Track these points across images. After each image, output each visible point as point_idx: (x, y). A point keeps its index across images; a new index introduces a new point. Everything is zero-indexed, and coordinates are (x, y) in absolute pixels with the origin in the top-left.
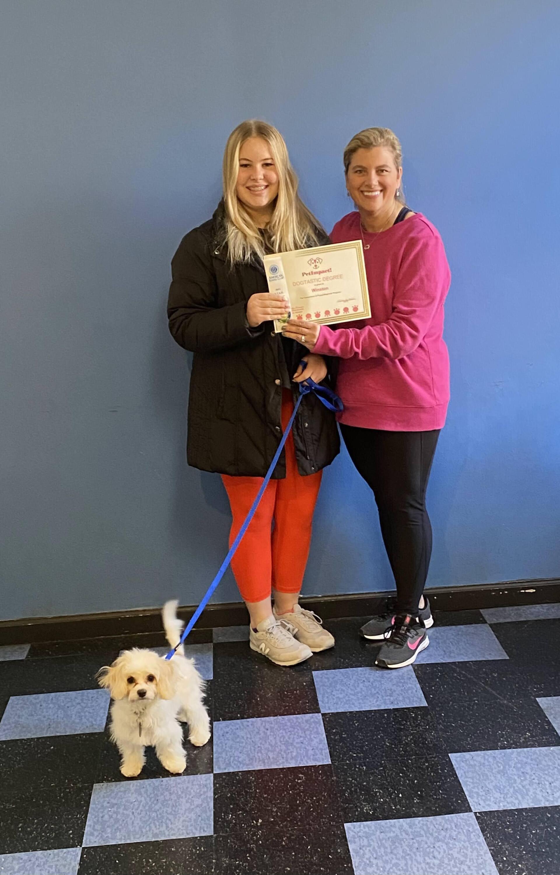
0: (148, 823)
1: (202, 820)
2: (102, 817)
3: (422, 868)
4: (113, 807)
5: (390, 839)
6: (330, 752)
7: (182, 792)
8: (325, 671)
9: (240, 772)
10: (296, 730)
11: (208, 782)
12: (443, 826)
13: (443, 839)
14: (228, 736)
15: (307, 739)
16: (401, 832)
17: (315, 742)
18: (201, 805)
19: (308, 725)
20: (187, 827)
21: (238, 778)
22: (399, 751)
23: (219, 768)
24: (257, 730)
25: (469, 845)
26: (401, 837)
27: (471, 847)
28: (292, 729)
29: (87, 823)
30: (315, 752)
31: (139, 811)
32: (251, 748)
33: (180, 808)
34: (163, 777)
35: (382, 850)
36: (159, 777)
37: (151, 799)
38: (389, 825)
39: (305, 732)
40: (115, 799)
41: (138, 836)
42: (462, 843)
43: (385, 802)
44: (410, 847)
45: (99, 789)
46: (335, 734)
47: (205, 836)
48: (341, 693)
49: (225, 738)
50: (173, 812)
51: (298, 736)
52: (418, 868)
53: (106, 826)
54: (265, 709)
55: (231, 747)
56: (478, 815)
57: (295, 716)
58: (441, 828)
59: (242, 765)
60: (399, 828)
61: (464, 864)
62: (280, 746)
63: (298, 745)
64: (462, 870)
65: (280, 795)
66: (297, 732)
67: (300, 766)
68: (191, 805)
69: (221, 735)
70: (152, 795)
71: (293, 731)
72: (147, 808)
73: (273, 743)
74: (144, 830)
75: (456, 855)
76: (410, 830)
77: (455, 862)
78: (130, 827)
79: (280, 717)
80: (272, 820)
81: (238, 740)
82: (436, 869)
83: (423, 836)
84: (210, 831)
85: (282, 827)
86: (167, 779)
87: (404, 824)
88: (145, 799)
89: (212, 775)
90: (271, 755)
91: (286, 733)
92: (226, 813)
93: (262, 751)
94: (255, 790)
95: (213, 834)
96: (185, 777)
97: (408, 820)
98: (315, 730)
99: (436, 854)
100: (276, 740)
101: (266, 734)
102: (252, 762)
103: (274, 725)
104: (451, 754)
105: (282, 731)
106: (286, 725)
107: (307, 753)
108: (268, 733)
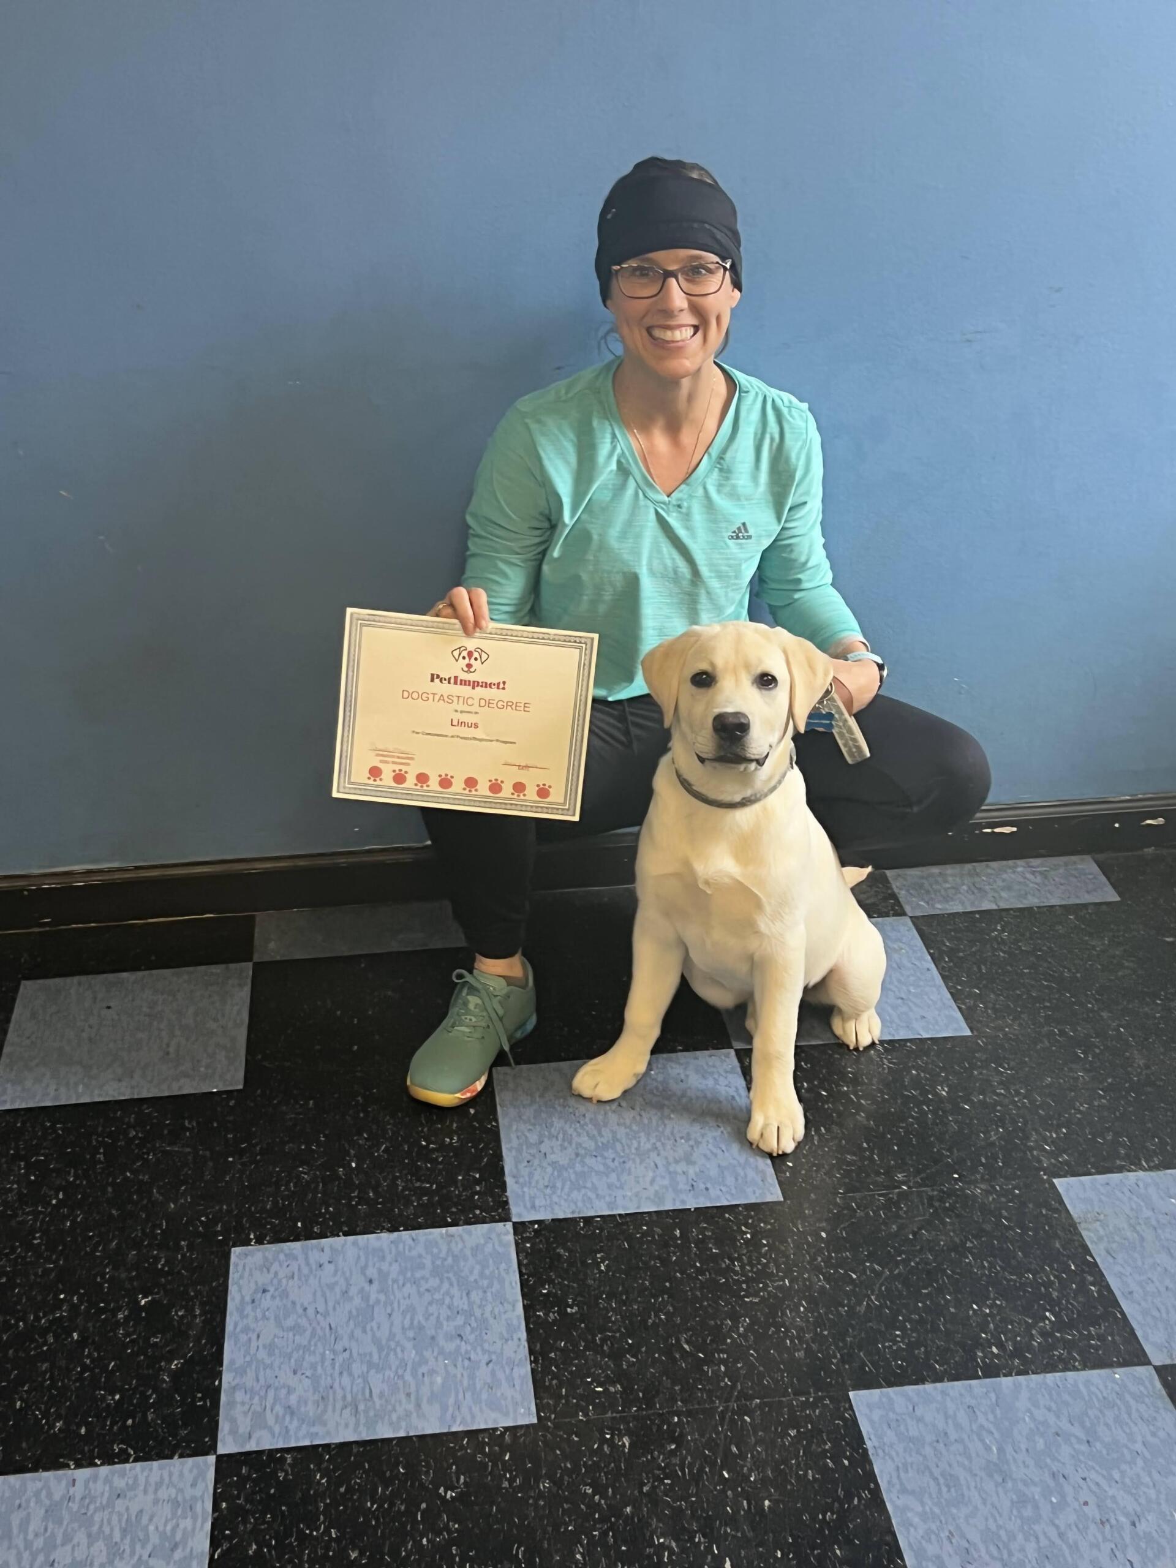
6: (534, 1374)
9: (288, 1450)
10: (446, 1285)
11: (198, 1491)
14: (266, 1302)
15: (474, 1324)
17: (496, 1334)
19: (478, 1268)
21: (281, 1475)
22: (717, 1372)
23: (233, 1432)
24: (342, 1282)
28: (436, 1282)
30: (493, 1373)
32: (323, 1355)
39: (468, 1294)
46: (547, 1304)
48: (562, 1149)
49: (259, 1315)
51: (449, 1307)
54: (367, 1205)
55: (271, 1348)
57: (444, 1230)
59: (295, 1423)
62: (403, 1349)
66: (447, 1293)
69: (248, 1299)
71: (440, 1288)
73: (384, 1336)
79: (405, 1235)
81: (291, 1321)
86: (88, 1472)
89: (212, 1460)
90: (377, 1383)
91: (420, 1295)
93: (354, 1366)
94: (328, 1531)
96: (138, 1466)
100: (392, 1324)
101: (366, 1298)
102: (325, 1411)
103: (390, 1264)
104: (855, 1395)
105: (409, 1289)
106: (422, 1266)
107: (473, 1377)
108: (373, 1295)
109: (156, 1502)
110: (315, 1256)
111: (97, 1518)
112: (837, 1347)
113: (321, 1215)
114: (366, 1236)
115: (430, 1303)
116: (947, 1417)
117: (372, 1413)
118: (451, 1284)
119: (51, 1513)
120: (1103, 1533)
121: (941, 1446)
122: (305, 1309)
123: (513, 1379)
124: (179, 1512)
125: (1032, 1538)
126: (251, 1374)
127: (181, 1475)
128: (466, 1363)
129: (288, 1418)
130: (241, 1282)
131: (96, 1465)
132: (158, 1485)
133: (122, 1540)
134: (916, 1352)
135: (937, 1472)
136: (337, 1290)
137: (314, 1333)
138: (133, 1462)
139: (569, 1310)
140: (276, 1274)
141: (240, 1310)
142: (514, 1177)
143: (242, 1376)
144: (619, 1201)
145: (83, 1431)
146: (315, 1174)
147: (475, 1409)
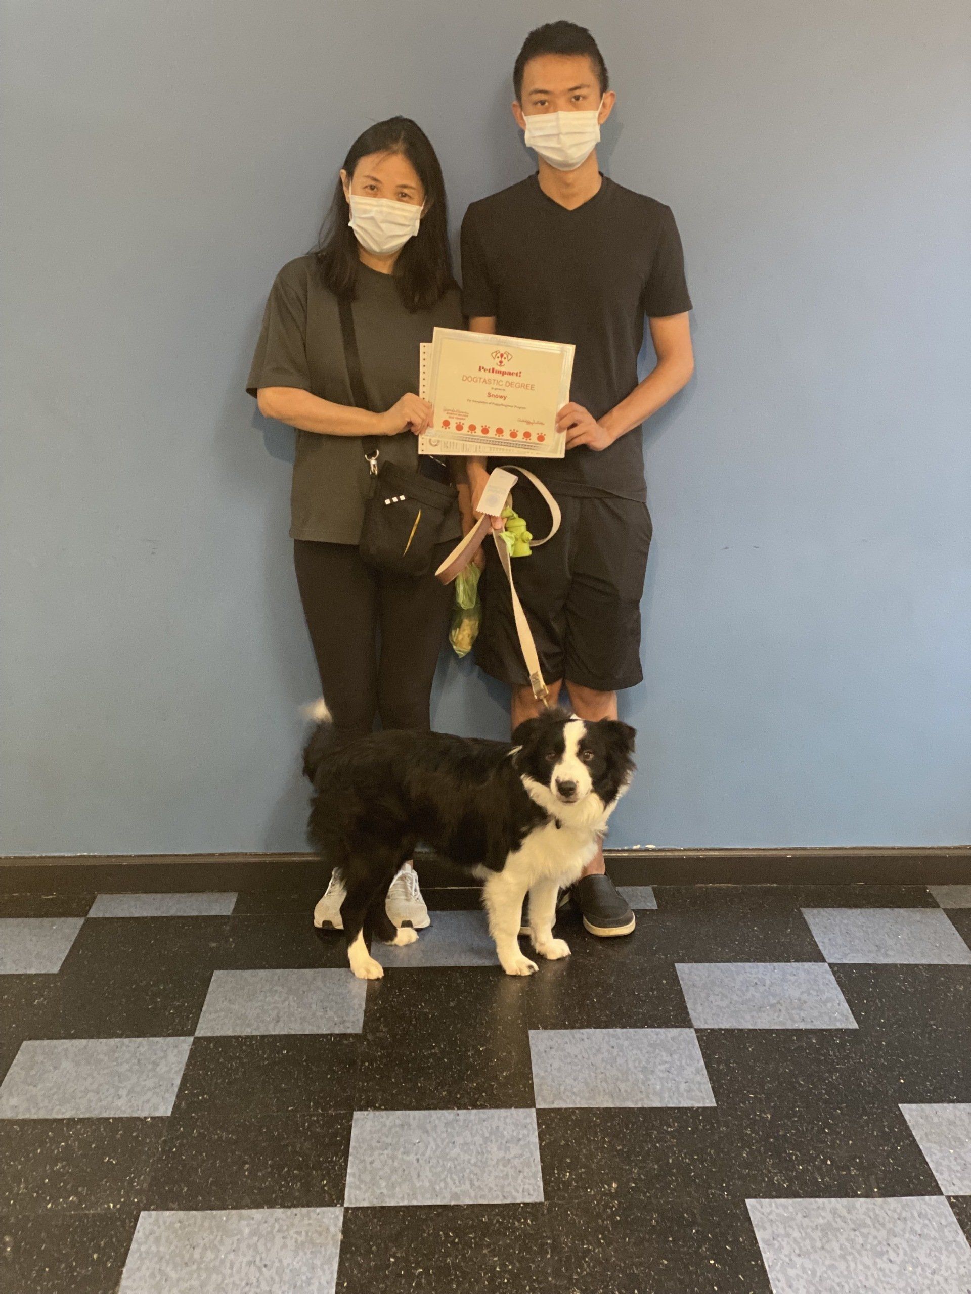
0: (443, 1176)
1: (524, 1177)
2: (371, 1163)
3: (873, 1275)
4: (386, 1149)
5: (819, 1228)
6: (713, 1088)
7: (491, 1133)
8: (695, 965)
9: (576, 1108)
10: (657, 1051)
11: (528, 1120)
12: (900, 1214)
13: (901, 1233)
14: (553, 1052)
15: (675, 1066)
16: (834, 1218)
17: (689, 1071)
18: (522, 1155)
19: (676, 1045)
20: (503, 1187)
21: (574, 1117)
22: (820, 1093)
23: (544, 1100)
24: (597, 1047)
25: (943, 1247)
26: (835, 1225)
27: (946, 1249)
28: (652, 1050)
29: (349, 1171)
30: (689, 1086)
31: (427, 1156)
33: (489, 1156)
34: (459, 1108)
35: (808, 1242)
36: (453, 1109)
37: (443, 1140)
38: (815, 1206)
39: (671, 1055)
40: (387, 1137)
41: (428, 1196)
42: (932, 1242)
43: (805, 1170)
44: (851, 1241)
45: (363, 1120)
46: (719, 1062)
47: (532, 1203)
48: (722, 1000)
49: (550, 1057)
50: (479, 1164)
51: (661, 1060)
52: (867, 1276)
53: (378, 1177)
54: (606, 1015)
56: (953, 1200)
57: (653, 1029)
58: (896, 1216)
59: (579, 1098)
60: (831, 1212)
61: (938, 1274)
62: (635, 1074)
64: (935, 1283)
65: (642, 1148)
67: (669, 1106)
68: (505, 1152)
69: (542, 1050)
70: (444, 1135)
71: (654, 1052)
72: (438, 1153)
74: (438, 1188)
75: (923, 1259)
76: (848, 1216)
77: (923, 1269)
78: (415, 1181)
79: (630, 1030)
80: (633, 1185)
81: (569, 1060)
82: (895, 1278)
83: (869, 1227)
84: (538, 1196)
85: (649, 1198)
86: (465, 1111)
87: (839, 1206)
88: (435, 1140)
89: (534, 1110)
90: (622, 1086)
91: (642, 1054)
92: (562, 1170)
94: (603, 1138)
95: (543, 1200)
96: (493, 1110)
97: (845, 1201)
98: (687, 1053)
99: (892, 1255)
100: (628, 1065)
101: (611, 1054)
102: (594, 1095)
103: (623, 1041)
104: (902, 1106)
105: (634, 1052)
107: (678, 1088)
108: (615, 1053)
109: (505, 1124)
114: (607, 1030)
126: (549, 1079)
127: (518, 1115)
129: (574, 1096)
130: (537, 1044)
131: (469, 1109)
132: (506, 1118)
134: (939, 1091)
135: (949, 1136)
136: (594, 1049)
137: (583, 1066)
138: (489, 1109)
139: (731, 1065)
140: (557, 1042)
141: (540, 1055)
145: (459, 1096)
147: (681, 1099)
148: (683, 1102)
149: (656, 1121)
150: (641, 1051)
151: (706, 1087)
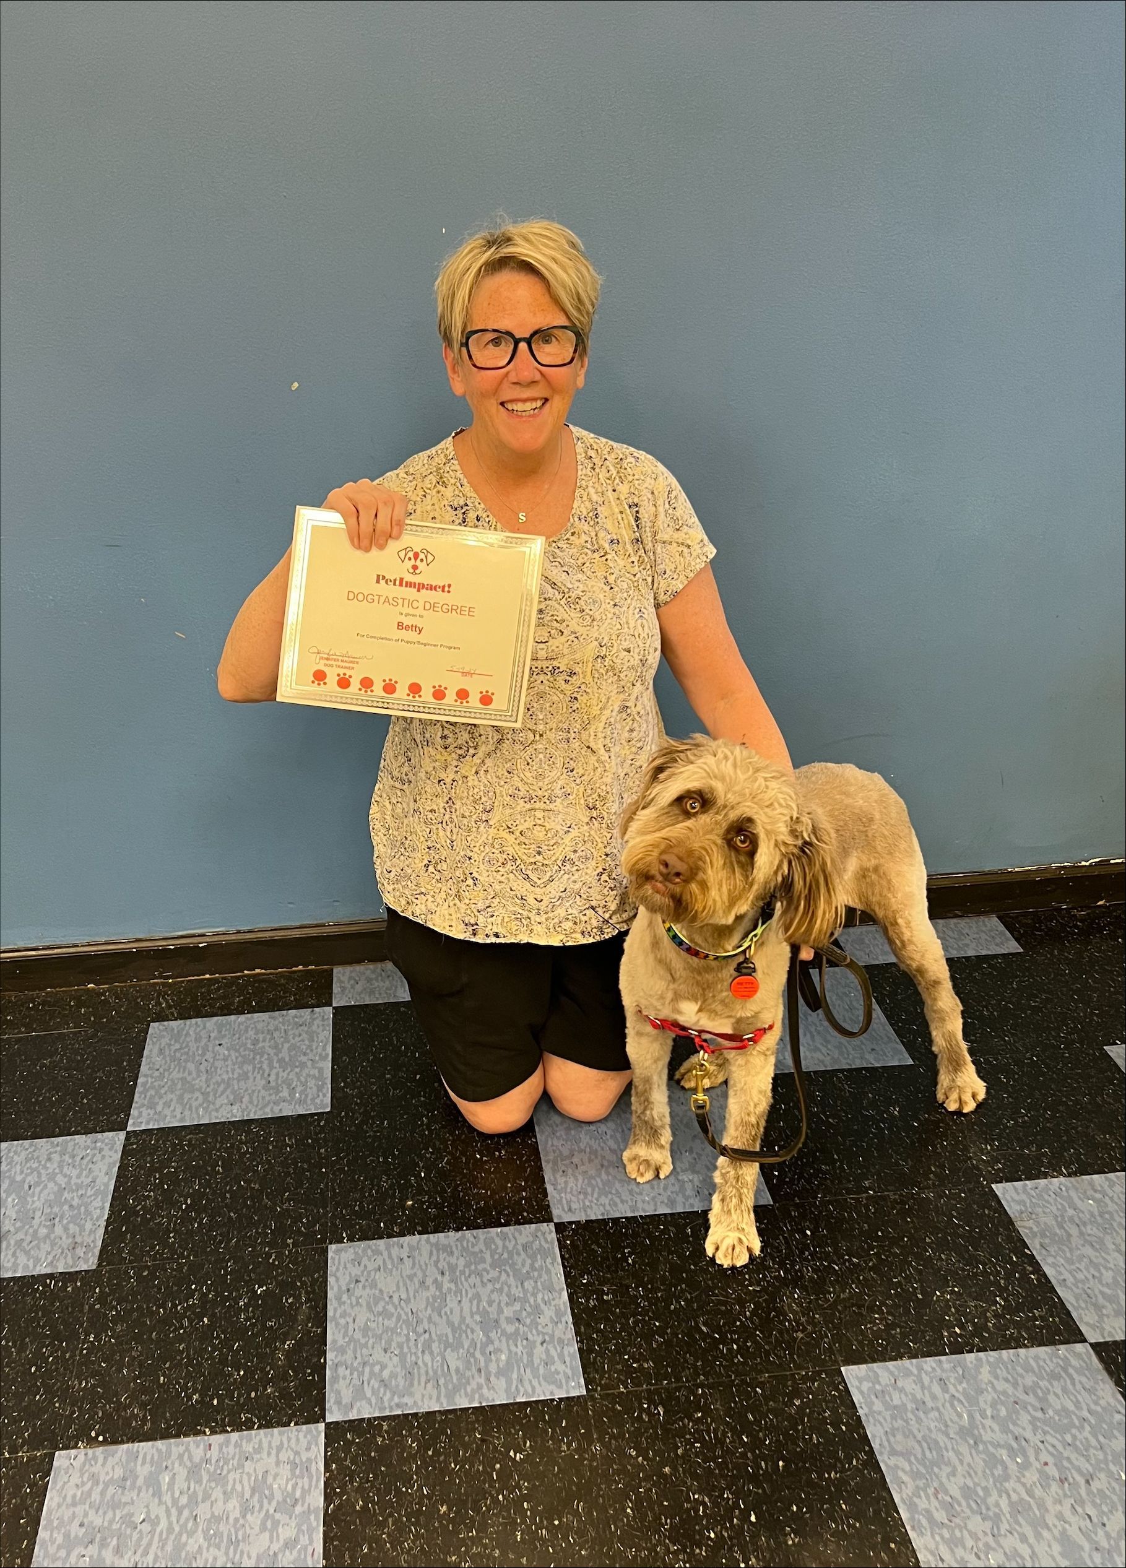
6: (579, 1349)
7: (254, 1490)
9: (384, 1418)
10: (504, 1277)
11: (312, 1454)
14: (359, 1291)
15: (529, 1309)
17: (547, 1318)
18: (295, 1541)
19: (529, 1261)
21: (379, 1440)
22: (730, 1350)
23: (338, 1403)
24: (420, 1274)
28: (494, 1274)
30: (547, 1351)
32: (407, 1336)
34: (213, 1432)
36: (204, 1432)
39: (522, 1284)
46: (587, 1291)
49: (354, 1303)
51: (507, 1295)
54: (436, 1205)
57: (499, 1230)
59: (388, 1394)
62: (473, 1331)
63: (510, 1329)
65: (477, 1510)
66: (506, 1283)
67: (518, 1400)
68: (271, 1539)
69: (344, 1288)
71: (499, 1277)
73: (456, 1320)
79: (468, 1234)
81: (380, 1308)
86: (222, 1438)
89: (322, 1427)
90: (453, 1360)
91: (483, 1284)
93: (433, 1345)
94: (420, 1489)
96: (262, 1432)
98: (545, 1277)
100: (461, 1311)
101: (439, 1286)
102: (411, 1385)
103: (458, 1259)
104: (846, 1371)
105: (473, 1279)
106: (483, 1260)
107: (530, 1355)
108: (446, 1285)
109: (278, 1463)
110: (395, 1251)
111: (231, 1477)
112: (827, 1327)
113: (399, 1217)
114: (436, 1236)
115: (492, 1291)
116: (923, 1387)
117: (450, 1387)
118: (508, 1275)
119: (193, 1472)
120: (1063, 1489)
121: (921, 1414)
122: (391, 1297)
123: (563, 1355)
124: (298, 1472)
125: (1004, 1496)
126: (350, 1353)
127: (298, 1440)
128: (525, 1341)
129: (382, 1390)
130: (338, 1274)
131: (227, 1431)
132: (279, 1449)
133: (252, 1496)
134: (893, 1332)
135: (919, 1437)
136: (416, 1280)
137: (399, 1318)
138: (258, 1429)
139: (605, 1297)
140: (365, 1266)
141: (338, 1298)
142: (553, 1184)
143: (342, 1355)
144: (640, 1205)
145: (215, 1402)
146: (392, 1182)
147: (535, 1383)
148: (538, 1390)
149: (498, 1438)
150: (481, 1276)
151: (572, 1350)
